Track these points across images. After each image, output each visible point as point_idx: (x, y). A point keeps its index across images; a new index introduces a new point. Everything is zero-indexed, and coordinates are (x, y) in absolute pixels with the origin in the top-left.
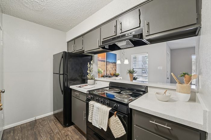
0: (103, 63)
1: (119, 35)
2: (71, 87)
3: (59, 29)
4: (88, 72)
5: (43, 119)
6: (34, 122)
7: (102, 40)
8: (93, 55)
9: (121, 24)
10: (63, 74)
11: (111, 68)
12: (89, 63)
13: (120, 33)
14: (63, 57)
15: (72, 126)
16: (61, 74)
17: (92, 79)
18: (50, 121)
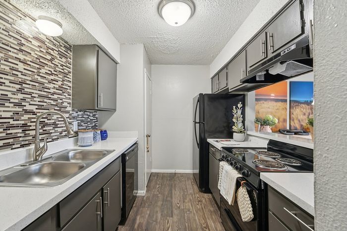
0: (280, 104)
1: (270, 56)
2: (209, 140)
3: (200, 64)
4: (234, 120)
5: (182, 175)
6: (174, 174)
7: (249, 69)
8: (246, 93)
9: (272, 36)
10: (199, 123)
11: (305, 114)
12: (234, 107)
13: (273, 53)
14: (198, 101)
15: (210, 195)
16: (197, 123)
17: (241, 132)
18: (188, 179)
